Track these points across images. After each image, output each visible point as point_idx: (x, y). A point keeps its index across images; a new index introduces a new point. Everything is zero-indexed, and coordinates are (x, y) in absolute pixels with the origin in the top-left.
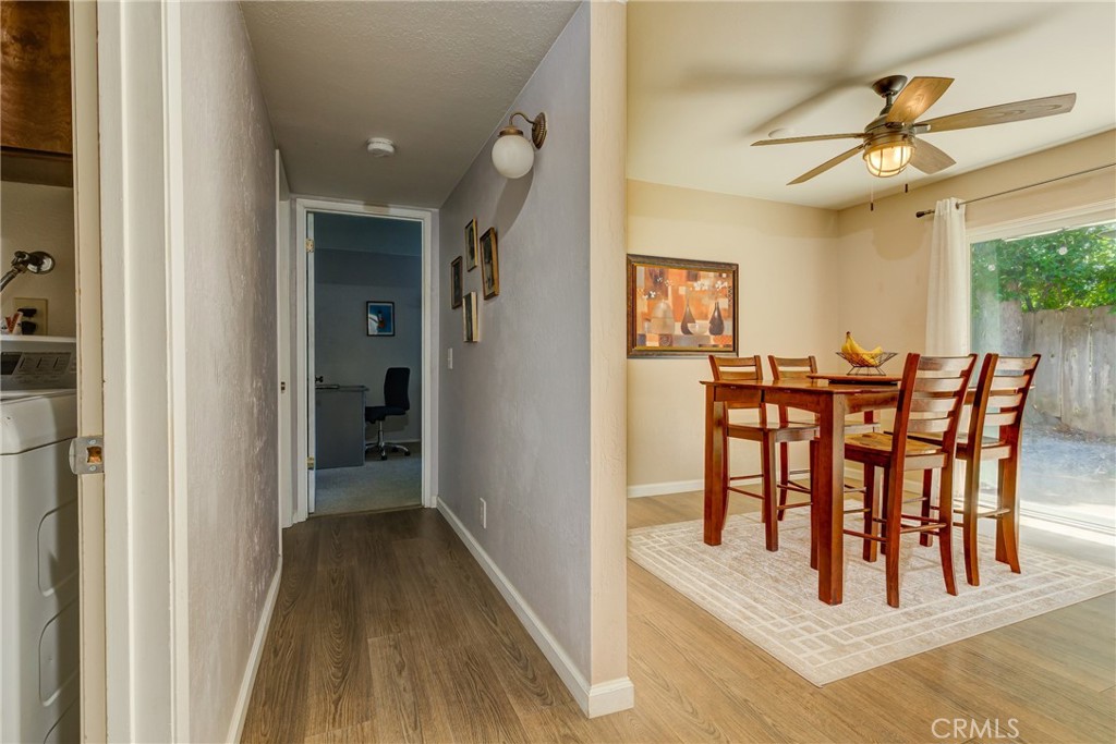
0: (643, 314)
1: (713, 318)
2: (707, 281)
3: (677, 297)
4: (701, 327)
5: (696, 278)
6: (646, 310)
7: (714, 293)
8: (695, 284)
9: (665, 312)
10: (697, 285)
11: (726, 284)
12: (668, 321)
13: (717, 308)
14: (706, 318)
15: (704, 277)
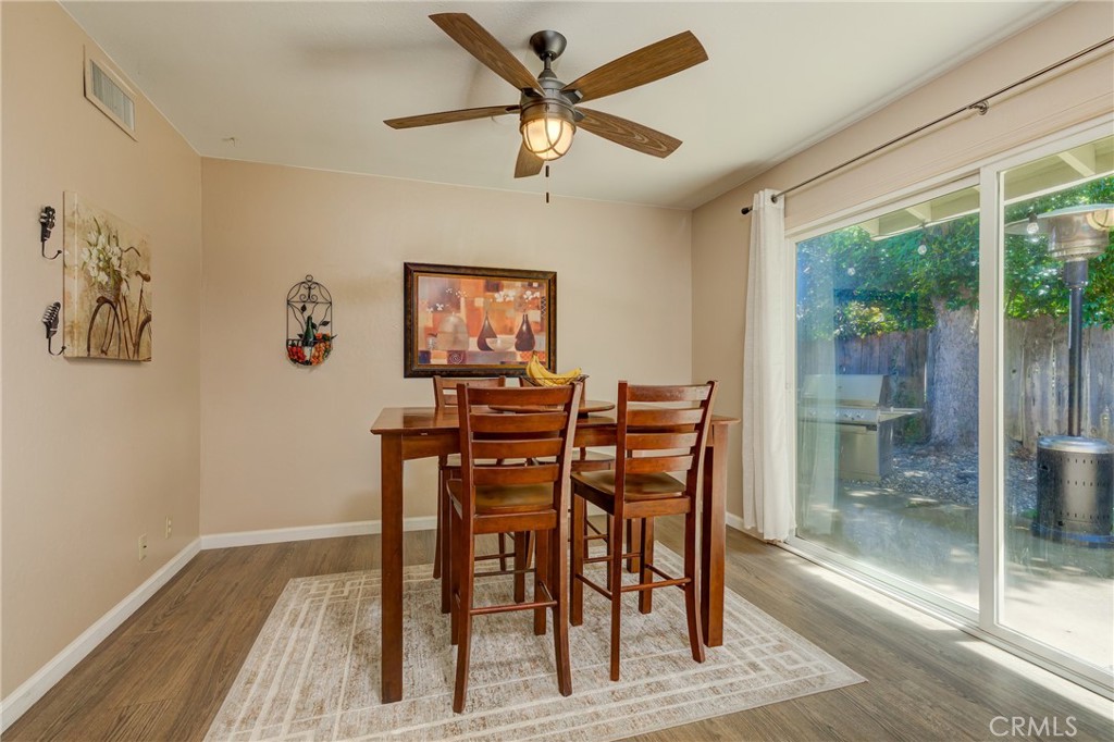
0: (427, 329)
1: (521, 332)
2: (511, 291)
3: (471, 308)
4: (504, 342)
5: (497, 288)
6: (430, 324)
7: (521, 304)
8: (496, 295)
9: (456, 327)
10: (499, 297)
11: (538, 294)
12: (461, 337)
13: (526, 321)
14: (511, 331)
15: (509, 287)
